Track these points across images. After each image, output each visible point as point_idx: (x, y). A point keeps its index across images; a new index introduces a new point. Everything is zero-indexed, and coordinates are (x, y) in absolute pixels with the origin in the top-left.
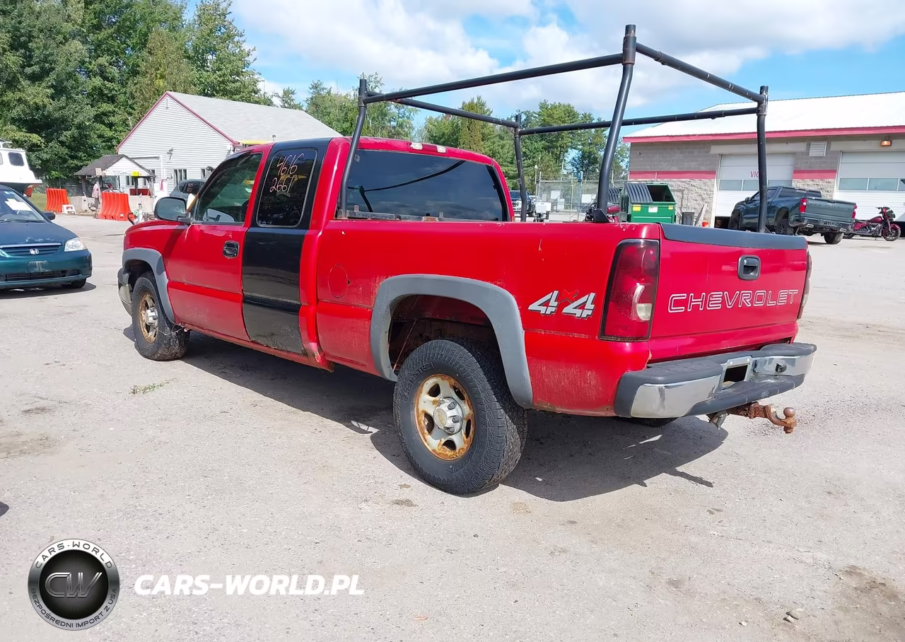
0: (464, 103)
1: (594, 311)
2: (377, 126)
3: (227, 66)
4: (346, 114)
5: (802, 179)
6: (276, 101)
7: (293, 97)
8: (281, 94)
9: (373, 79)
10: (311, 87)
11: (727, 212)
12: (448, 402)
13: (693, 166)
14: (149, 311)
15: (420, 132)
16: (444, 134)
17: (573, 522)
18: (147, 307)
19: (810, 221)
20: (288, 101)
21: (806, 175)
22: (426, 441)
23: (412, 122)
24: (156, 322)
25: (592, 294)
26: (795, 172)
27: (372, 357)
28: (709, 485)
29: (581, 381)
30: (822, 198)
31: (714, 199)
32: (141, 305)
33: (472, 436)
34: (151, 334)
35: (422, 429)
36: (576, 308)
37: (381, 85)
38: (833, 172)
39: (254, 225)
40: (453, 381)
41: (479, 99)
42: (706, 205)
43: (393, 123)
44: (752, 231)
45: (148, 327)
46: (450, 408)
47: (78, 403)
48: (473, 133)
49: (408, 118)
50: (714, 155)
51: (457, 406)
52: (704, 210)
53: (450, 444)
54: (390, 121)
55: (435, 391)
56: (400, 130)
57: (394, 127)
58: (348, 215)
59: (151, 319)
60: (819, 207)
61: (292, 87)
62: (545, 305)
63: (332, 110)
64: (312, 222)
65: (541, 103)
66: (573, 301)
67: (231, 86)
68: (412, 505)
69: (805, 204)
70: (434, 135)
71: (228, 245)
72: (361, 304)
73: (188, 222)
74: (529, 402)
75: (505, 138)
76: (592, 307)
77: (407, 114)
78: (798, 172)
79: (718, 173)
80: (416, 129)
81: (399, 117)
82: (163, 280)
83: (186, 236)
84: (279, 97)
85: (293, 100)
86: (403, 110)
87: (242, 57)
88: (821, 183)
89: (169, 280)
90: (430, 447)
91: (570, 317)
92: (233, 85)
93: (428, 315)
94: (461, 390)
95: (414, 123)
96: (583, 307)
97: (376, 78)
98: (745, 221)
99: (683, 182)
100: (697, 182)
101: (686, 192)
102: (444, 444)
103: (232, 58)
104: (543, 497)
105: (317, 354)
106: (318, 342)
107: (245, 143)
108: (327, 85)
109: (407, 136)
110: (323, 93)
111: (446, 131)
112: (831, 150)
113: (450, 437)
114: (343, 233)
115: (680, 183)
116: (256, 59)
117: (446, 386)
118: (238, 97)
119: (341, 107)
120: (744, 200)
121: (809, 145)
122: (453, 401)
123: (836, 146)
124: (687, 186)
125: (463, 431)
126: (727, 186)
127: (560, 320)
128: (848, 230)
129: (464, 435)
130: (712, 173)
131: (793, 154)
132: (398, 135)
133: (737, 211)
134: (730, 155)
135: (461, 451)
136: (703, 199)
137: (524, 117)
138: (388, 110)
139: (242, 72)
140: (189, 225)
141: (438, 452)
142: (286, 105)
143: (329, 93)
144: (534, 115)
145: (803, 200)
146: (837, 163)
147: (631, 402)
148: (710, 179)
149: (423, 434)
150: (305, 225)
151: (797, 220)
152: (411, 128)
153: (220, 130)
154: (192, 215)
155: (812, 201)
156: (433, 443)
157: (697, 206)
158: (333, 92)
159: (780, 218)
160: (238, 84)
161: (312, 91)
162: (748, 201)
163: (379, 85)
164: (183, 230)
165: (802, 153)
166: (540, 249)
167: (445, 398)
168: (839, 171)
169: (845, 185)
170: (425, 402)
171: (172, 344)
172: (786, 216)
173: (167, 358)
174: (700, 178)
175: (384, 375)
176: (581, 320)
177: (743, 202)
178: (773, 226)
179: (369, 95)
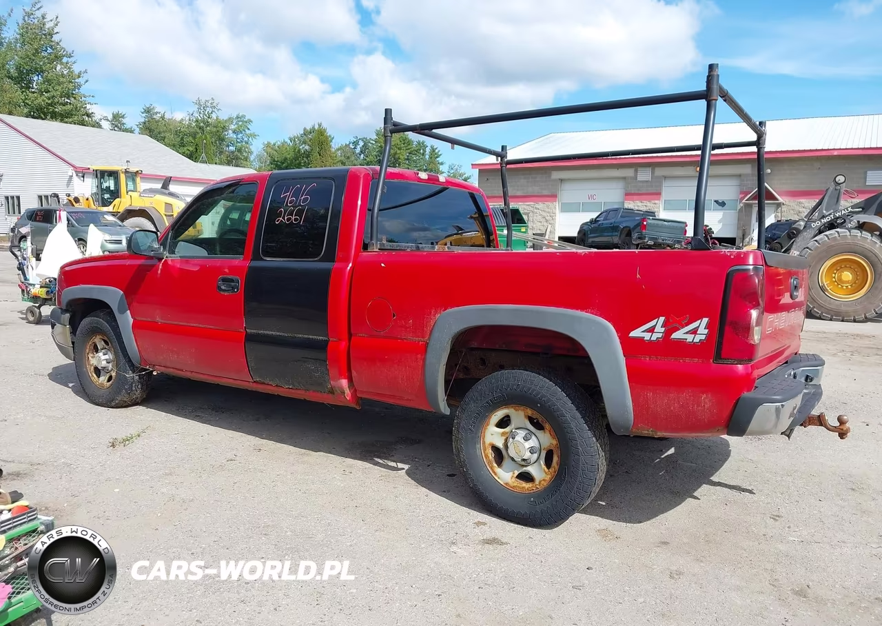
0: (305, 129)
1: (709, 336)
2: (215, 151)
3: (56, 88)
4: (182, 139)
5: (633, 201)
6: (105, 124)
7: (124, 121)
8: (110, 117)
9: (209, 105)
10: (143, 111)
11: (574, 233)
12: (522, 433)
13: (534, 190)
14: (101, 354)
15: (260, 158)
16: (286, 159)
17: (665, 543)
18: (96, 350)
19: (651, 239)
20: (117, 122)
21: (635, 197)
22: (495, 474)
23: (251, 147)
24: (110, 366)
25: (704, 319)
26: (627, 194)
27: (424, 391)
28: (751, 492)
29: (693, 405)
30: (657, 217)
31: (557, 221)
32: (89, 346)
33: (557, 467)
34: (103, 379)
35: (490, 462)
36: (687, 333)
37: (218, 110)
38: (658, 194)
39: (256, 257)
40: (530, 412)
41: (320, 125)
42: (550, 226)
43: (232, 148)
44: (598, 249)
45: (98, 371)
46: (526, 439)
47: (55, 464)
48: (324, 158)
49: (247, 143)
50: (555, 180)
51: (533, 437)
52: (548, 230)
53: (526, 477)
54: (228, 146)
55: (503, 423)
56: (239, 154)
57: (233, 152)
58: (378, 246)
59: (104, 363)
60: (657, 226)
61: (122, 111)
62: (651, 331)
63: (167, 135)
64: (338, 253)
65: (377, 130)
66: (683, 327)
67: (59, 109)
68: (502, 544)
69: (645, 223)
70: (276, 159)
71: (224, 280)
72: (411, 338)
73: (161, 256)
74: (627, 429)
75: (347, 164)
76: (706, 331)
77: (246, 139)
78: (628, 195)
79: (559, 196)
80: (255, 154)
81: (237, 142)
82: (126, 320)
83: (159, 272)
84: (108, 120)
85: (124, 124)
86: (241, 135)
87: (72, 77)
88: (648, 204)
89: (135, 320)
90: (501, 480)
91: (681, 343)
92: (64, 108)
93: (475, 345)
94: (540, 420)
95: (253, 148)
96: (696, 331)
97: (211, 104)
98: (590, 240)
99: (528, 205)
100: (540, 205)
101: (531, 214)
102: (518, 477)
103: (61, 79)
104: (619, 520)
105: (347, 392)
106: (350, 380)
107: (95, 169)
108: (159, 109)
109: (246, 161)
110: (157, 117)
111: (288, 156)
112: (655, 175)
113: (525, 468)
114: (383, 265)
115: (525, 207)
116: (87, 81)
117: (519, 417)
118: (71, 120)
119: (176, 131)
120: (588, 220)
121: (636, 171)
122: (527, 432)
123: (660, 172)
124: (532, 209)
125: (542, 462)
126: (567, 208)
127: (667, 346)
128: (681, 245)
129: (544, 466)
130: (553, 197)
131: (624, 178)
132: (237, 159)
133: (582, 232)
134: (569, 180)
135: (543, 482)
136: (547, 221)
137: (361, 143)
138: (225, 135)
139: (73, 94)
140: (160, 260)
141: (512, 485)
142: (116, 129)
143: (163, 117)
144: (372, 142)
145: (644, 220)
146: (660, 186)
147: (749, 422)
148: (552, 202)
149: (492, 468)
150: (330, 257)
151: (639, 238)
152: (251, 153)
153: (59, 154)
154: (164, 248)
155: (650, 221)
156: (505, 476)
157: (542, 228)
158: (167, 116)
159: (623, 236)
160: (68, 107)
161: (144, 115)
162: (593, 221)
163: (215, 110)
164: (153, 266)
165: (631, 178)
166: (638, 276)
167: (516, 429)
168: (663, 194)
169: (669, 206)
170: (493, 435)
171: (134, 389)
172: (629, 234)
173: (126, 404)
174: (543, 202)
175: (440, 410)
176: (693, 345)
177: (587, 223)
178: (617, 244)
179: (395, 124)
